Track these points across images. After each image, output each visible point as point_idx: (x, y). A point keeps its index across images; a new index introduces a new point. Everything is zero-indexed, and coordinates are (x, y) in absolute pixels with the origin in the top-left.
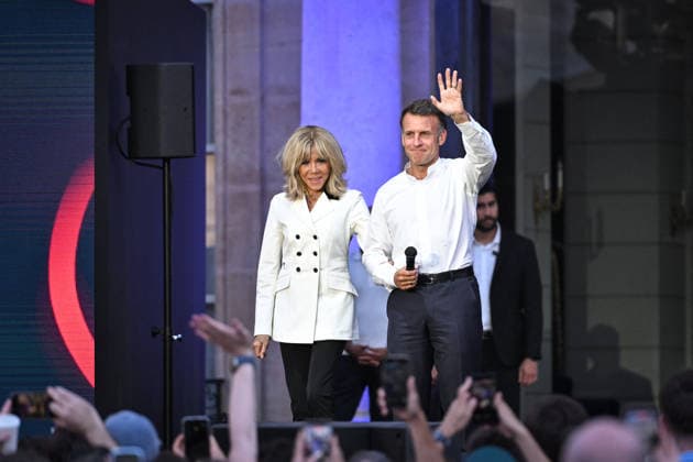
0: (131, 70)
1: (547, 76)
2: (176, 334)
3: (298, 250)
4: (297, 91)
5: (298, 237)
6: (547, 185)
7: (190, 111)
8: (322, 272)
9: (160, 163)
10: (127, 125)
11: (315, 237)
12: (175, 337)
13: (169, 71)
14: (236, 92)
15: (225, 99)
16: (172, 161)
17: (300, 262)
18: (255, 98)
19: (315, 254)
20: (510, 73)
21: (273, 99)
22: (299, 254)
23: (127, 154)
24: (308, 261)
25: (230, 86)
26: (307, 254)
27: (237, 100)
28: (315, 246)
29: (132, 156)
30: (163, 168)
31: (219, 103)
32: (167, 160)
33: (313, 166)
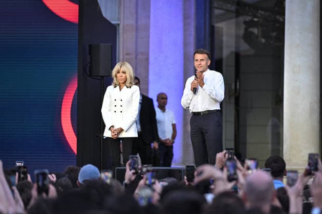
0: (90, 46)
1: (234, 50)
3: (115, 105)
4: (148, 54)
5: (115, 100)
7: (110, 60)
8: (124, 112)
9: (100, 78)
10: (89, 65)
11: (121, 100)
13: (104, 47)
14: (127, 54)
15: (123, 57)
16: (105, 78)
17: (116, 109)
18: (134, 56)
19: (121, 106)
20: (221, 48)
21: (140, 57)
25: (125, 53)
26: (118, 106)
27: (127, 57)
28: (121, 103)
29: (90, 76)
30: (101, 80)
32: (102, 77)
33: (121, 74)
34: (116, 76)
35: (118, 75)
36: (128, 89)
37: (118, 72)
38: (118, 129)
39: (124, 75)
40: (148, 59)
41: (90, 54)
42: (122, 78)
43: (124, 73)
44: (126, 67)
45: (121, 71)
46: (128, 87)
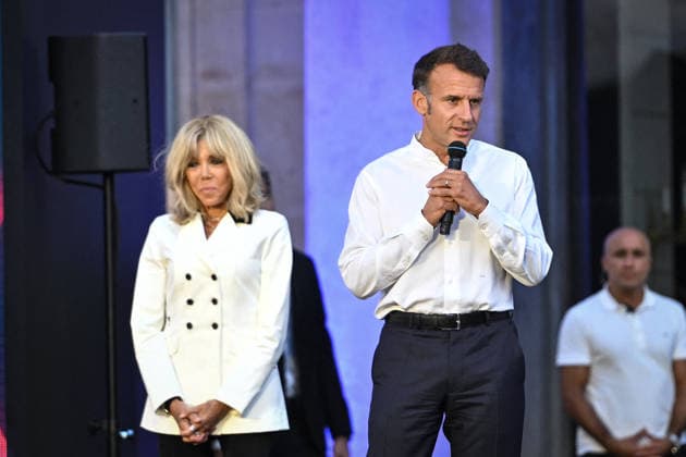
0: (54, 44)
1: (664, 45)
2: (126, 430)
3: (190, 297)
4: (299, 73)
5: (188, 277)
6: (667, 205)
7: (142, 103)
8: (225, 329)
9: (98, 179)
10: (51, 124)
11: (214, 277)
12: (124, 434)
13: (112, 45)
14: (212, 74)
15: (194, 86)
16: (117, 178)
17: (191, 314)
18: (237, 82)
19: (215, 302)
21: (264, 85)
22: (190, 302)
23: (50, 167)
24: (203, 313)
25: (200, 67)
26: (202, 302)
27: (212, 86)
28: (213, 289)
29: (57, 170)
30: (103, 188)
31: (185, 89)
32: (109, 175)
33: (205, 168)
34: (184, 180)
35: (193, 174)
36: (242, 226)
37: (193, 162)
38: (208, 404)
39: (218, 171)
40: (299, 93)
41: (53, 76)
42: (213, 183)
43: (216, 160)
44: (224, 136)
45: (203, 155)
46: (238, 220)
